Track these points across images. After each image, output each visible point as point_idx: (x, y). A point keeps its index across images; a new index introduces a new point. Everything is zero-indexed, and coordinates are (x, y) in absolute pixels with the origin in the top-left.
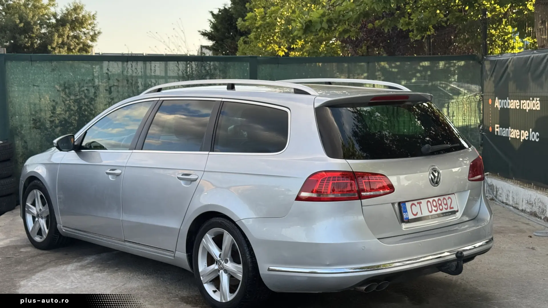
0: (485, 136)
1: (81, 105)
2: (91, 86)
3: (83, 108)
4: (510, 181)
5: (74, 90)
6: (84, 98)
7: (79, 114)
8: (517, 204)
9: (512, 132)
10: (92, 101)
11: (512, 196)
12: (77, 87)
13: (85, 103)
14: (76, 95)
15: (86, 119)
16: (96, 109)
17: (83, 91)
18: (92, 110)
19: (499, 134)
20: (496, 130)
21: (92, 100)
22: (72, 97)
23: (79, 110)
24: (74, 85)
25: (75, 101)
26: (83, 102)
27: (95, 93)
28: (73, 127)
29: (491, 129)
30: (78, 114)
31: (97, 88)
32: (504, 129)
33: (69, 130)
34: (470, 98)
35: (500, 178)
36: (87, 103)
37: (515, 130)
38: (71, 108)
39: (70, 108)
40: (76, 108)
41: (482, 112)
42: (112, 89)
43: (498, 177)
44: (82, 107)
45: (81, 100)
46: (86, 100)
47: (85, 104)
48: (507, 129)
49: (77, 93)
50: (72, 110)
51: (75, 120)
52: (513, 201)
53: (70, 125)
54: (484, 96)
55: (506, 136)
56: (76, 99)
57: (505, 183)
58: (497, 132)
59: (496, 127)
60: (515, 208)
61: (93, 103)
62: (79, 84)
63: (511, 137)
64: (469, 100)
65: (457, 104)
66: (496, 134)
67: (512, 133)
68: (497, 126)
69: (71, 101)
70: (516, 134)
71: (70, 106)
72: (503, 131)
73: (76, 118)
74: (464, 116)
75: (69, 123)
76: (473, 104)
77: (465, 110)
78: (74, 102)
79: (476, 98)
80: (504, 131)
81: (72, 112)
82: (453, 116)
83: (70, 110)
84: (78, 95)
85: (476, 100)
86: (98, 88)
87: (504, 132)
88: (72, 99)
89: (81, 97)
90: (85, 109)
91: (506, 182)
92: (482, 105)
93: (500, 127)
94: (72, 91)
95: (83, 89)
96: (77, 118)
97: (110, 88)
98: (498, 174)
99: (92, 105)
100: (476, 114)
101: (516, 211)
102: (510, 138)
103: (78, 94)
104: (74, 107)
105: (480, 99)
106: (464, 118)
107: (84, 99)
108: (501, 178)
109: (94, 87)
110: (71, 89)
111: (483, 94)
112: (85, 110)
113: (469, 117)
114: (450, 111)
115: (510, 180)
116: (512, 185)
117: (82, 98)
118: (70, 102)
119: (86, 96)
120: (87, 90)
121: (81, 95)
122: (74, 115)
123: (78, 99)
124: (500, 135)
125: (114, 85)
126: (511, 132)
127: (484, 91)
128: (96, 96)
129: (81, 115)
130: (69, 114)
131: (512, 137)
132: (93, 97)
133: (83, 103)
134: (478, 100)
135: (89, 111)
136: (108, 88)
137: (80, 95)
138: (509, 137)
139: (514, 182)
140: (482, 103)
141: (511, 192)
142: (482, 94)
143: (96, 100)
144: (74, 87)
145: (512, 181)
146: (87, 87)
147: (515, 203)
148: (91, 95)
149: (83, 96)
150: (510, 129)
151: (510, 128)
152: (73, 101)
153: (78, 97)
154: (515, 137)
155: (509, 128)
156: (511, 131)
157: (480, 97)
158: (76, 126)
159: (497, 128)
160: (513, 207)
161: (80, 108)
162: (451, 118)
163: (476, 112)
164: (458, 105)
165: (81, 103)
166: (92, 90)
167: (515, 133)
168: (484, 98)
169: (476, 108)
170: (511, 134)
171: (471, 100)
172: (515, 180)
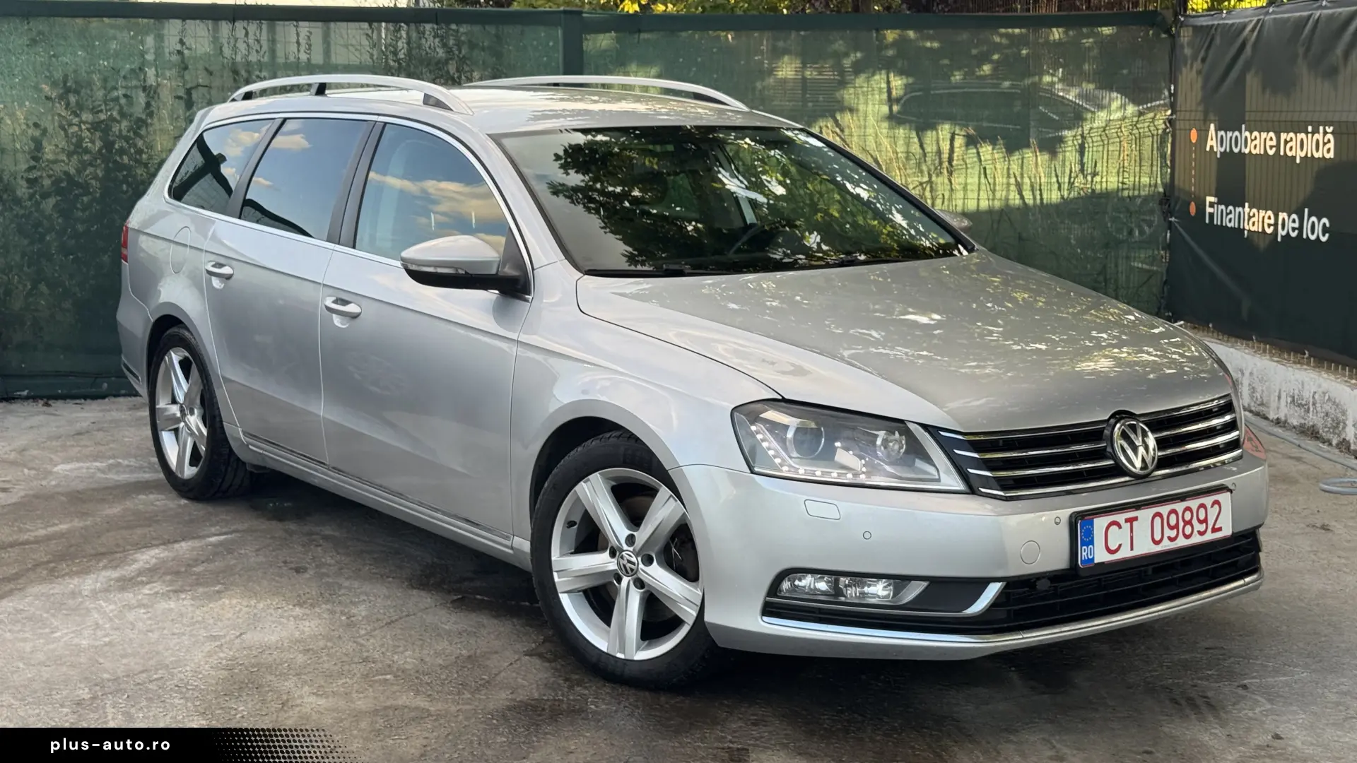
0: (1177, 225)
1: (111, 138)
2: (136, 87)
3: (117, 146)
4: (1242, 344)
5: (92, 97)
6: (118, 118)
7: (106, 160)
8: (1262, 404)
9: (1254, 215)
10: (139, 128)
11: (1250, 385)
12: (99, 89)
13: (120, 131)
14: (95, 111)
15: (124, 176)
16: (152, 148)
17: (117, 99)
18: (140, 152)
19: (1215, 223)
20: (1209, 210)
21: (141, 123)
22: (86, 116)
23: (104, 151)
24: (90, 84)
25: (95, 126)
26: (116, 129)
27: (148, 105)
28: (90, 197)
29: (1193, 209)
30: (103, 162)
31: (152, 92)
32: (1231, 208)
33: (79, 206)
34: (1138, 126)
35: (1215, 335)
36: (128, 131)
37: (1262, 213)
38: (84, 145)
39: (81, 146)
40: (99, 144)
41: (1168, 162)
42: (195, 95)
43: (1210, 334)
44: (113, 143)
45: (109, 123)
46: (125, 124)
47: (120, 136)
48: (1239, 209)
49: (100, 106)
50: (87, 151)
51: (96, 177)
52: (1252, 397)
53: (81, 191)
54: (1178, 122)
55: (1236, 226)
56: (97, 120)
57: (1232, 350)
58: (1211, 215)
59: (1207, 204)
60: (1257, 414)
61: (143, 132)
62: (105, 80)
63: (1249, 231)
64: (1135, 131)
65: (1106, 142)
66: (1207, 221)
67: (1253, 220)
68: (1210, 199)
69: (83, 127)
70: (1263, 222)
71: (81, 139)
72: (1227, 214)
73: (98, 171)
74: (1121, 174)
75: (78, 185)
76: (1148, 141)
77: (1126, 157)
78: (92, 128)
79: (1155, 126)
80: (1231, 212)
81: (86, 157)
82: (1094, 174)
83: (80, 150)
84: (101, 111)
85: (1155, 132)
86: (155, 92)
87: (1229, 216)
88: (85, 123)
89: (112, 114)
90: (121, 148)
91: (1232, 347)
92: (1169, 146)
93: (1219, 203)
94: (87, 100)
95: (115, 94)
96: (100, 173)
97: (189, 92)
98: (1211, 325)
99: (141, 137)
100: (1155, 168)
101: (1263, 423)
102: (1246, 232)
103: (103, 107)
104: (93, 142)
105: (1164, 130)
106: (1121, 179)
107: (119, 122)
108: (1218, 335)
109: (144, 89)
110: (82, 94)
111: (1174, 117)
112: (122, 152)
113: (1135, 177)
114: (1085, 160)
115: (1244, 342)
116: (1249, 354)
117: (112, 119)
118: (81, 130)
119: (123, 115)
120: (125, 96)
121: (110, 110)
122: (91, 165)
123: (104, 120)
124: (1219, 223)
125: (199, 85)
126: (1250, 218)
127: (1178, 109)
128: (151, 115)
129: (110, 165)
130: (79, 161)
131: (1253, 229)
132: (144, 117)
133: (117, 133)
134: (1160, 132)
135: (132, 154)
136: (181, 93)
137: (107, 111)
138: (1244, 229)
139: (1253, 347)
140: (1170, 140)
141: (1247, 373)
142: (1172, 114)
143: (151, 124)
144: (92, 90)
145: (1248, 345)
146: (126, 87)
147: (1258, 402)
148: (138, 110)
149: (115, 114)
150: (1247, 209)
151: (1247, 204)
152: (89, 126)
153: (102, 117)
154: (1260, 230)
155: (1244, 207)
156: (1251, 214)
157: (1165, 123)
158: (98, 195)
159: (1212, 205)
160: (1251, 411)
161: (108, 145)
162: (1089, 178)
163: (1155, 163)
164: (1108, 144)
165: (111, 133)
166: (141, 99)
167: (1261, 220)
168: (1178, 127)
169: (1155, 152)
170: (1251, 223)
171: (1141, 131)
172: (1260, 342)
